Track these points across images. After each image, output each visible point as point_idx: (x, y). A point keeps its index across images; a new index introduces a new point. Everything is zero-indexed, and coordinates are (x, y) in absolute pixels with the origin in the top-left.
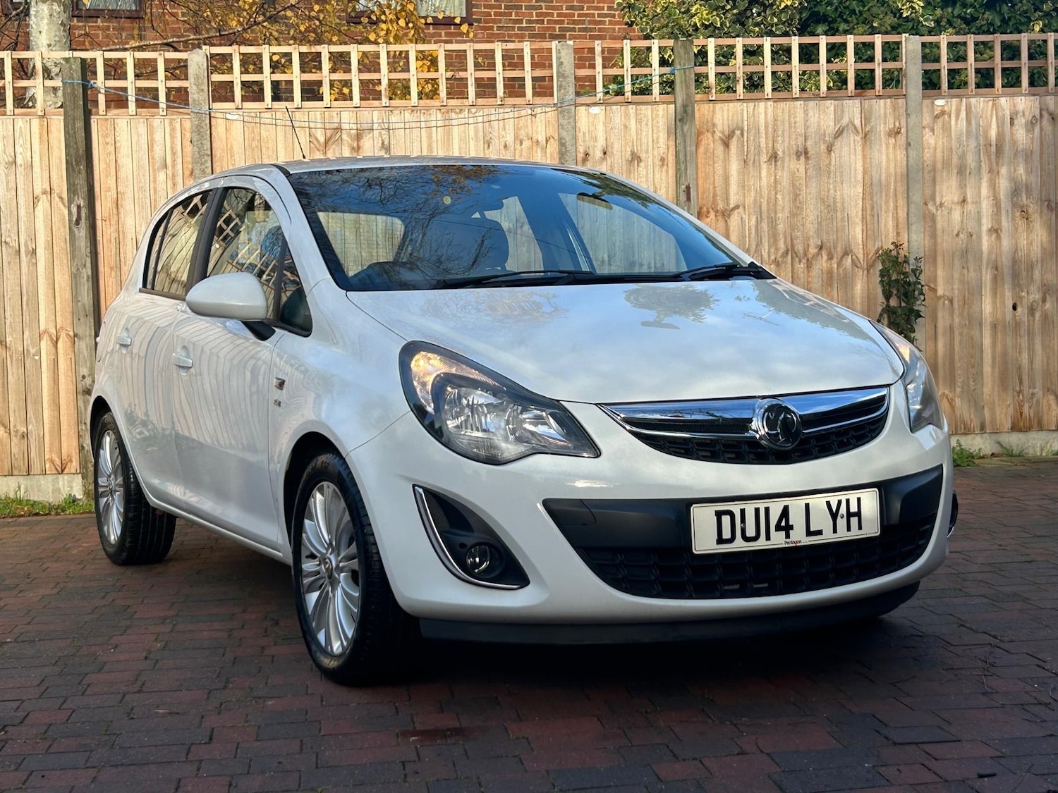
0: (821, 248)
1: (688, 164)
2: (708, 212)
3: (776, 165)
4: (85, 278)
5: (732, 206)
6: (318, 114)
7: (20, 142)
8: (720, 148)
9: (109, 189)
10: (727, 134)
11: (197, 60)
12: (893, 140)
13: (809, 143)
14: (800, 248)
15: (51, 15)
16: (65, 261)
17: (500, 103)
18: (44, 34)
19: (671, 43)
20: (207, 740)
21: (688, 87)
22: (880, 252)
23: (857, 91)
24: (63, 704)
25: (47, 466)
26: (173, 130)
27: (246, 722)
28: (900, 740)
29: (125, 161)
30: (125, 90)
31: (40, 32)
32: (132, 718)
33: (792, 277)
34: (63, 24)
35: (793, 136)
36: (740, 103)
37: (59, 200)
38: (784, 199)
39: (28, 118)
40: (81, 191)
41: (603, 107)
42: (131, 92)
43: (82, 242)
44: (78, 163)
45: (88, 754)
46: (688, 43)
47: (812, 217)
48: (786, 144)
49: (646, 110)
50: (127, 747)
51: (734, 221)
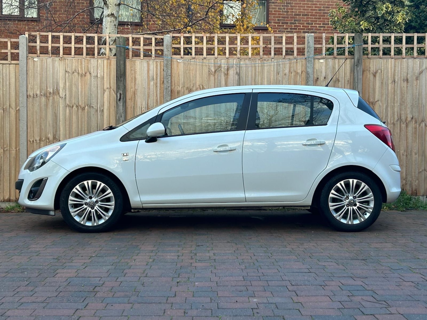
0: (412, 118)
1: (359, 83)
3: (394, 85)
5: (376, 100)
6: (212, 60)
7: (99, 68)
8: (372, 77)
9: (132, 88)
10: (375, 71)
11: (167, 38)
13: (409, 76)
14: (403, 118)
15: (111, 22)
16: (114, 115)
17: (283, 57)
18: (108, 29)
19: (353, 35)
20: (174, 296)
21: (360, 53)
24: (117, 279)
26: (157, 65)
27: (188, 290)
29: (138, 77)
30: (139, 49)
32: (144, 286)
33: (400, 130)
34: (115, 25)
35: (402, 73)
36: (381, 59)
37: (113, 91)
38: (398, 98)
39: (102, 59)
40: (122, 88)
41: (325, 60)
42: (142, 51)
43: (121, 108)
44: (121, 77)
45: (129, 298)
46: (361, 35)
47: (409, 106)
48: (399, 76)
49: (342, 61)
50: (143, 297)
51: (377, 107)
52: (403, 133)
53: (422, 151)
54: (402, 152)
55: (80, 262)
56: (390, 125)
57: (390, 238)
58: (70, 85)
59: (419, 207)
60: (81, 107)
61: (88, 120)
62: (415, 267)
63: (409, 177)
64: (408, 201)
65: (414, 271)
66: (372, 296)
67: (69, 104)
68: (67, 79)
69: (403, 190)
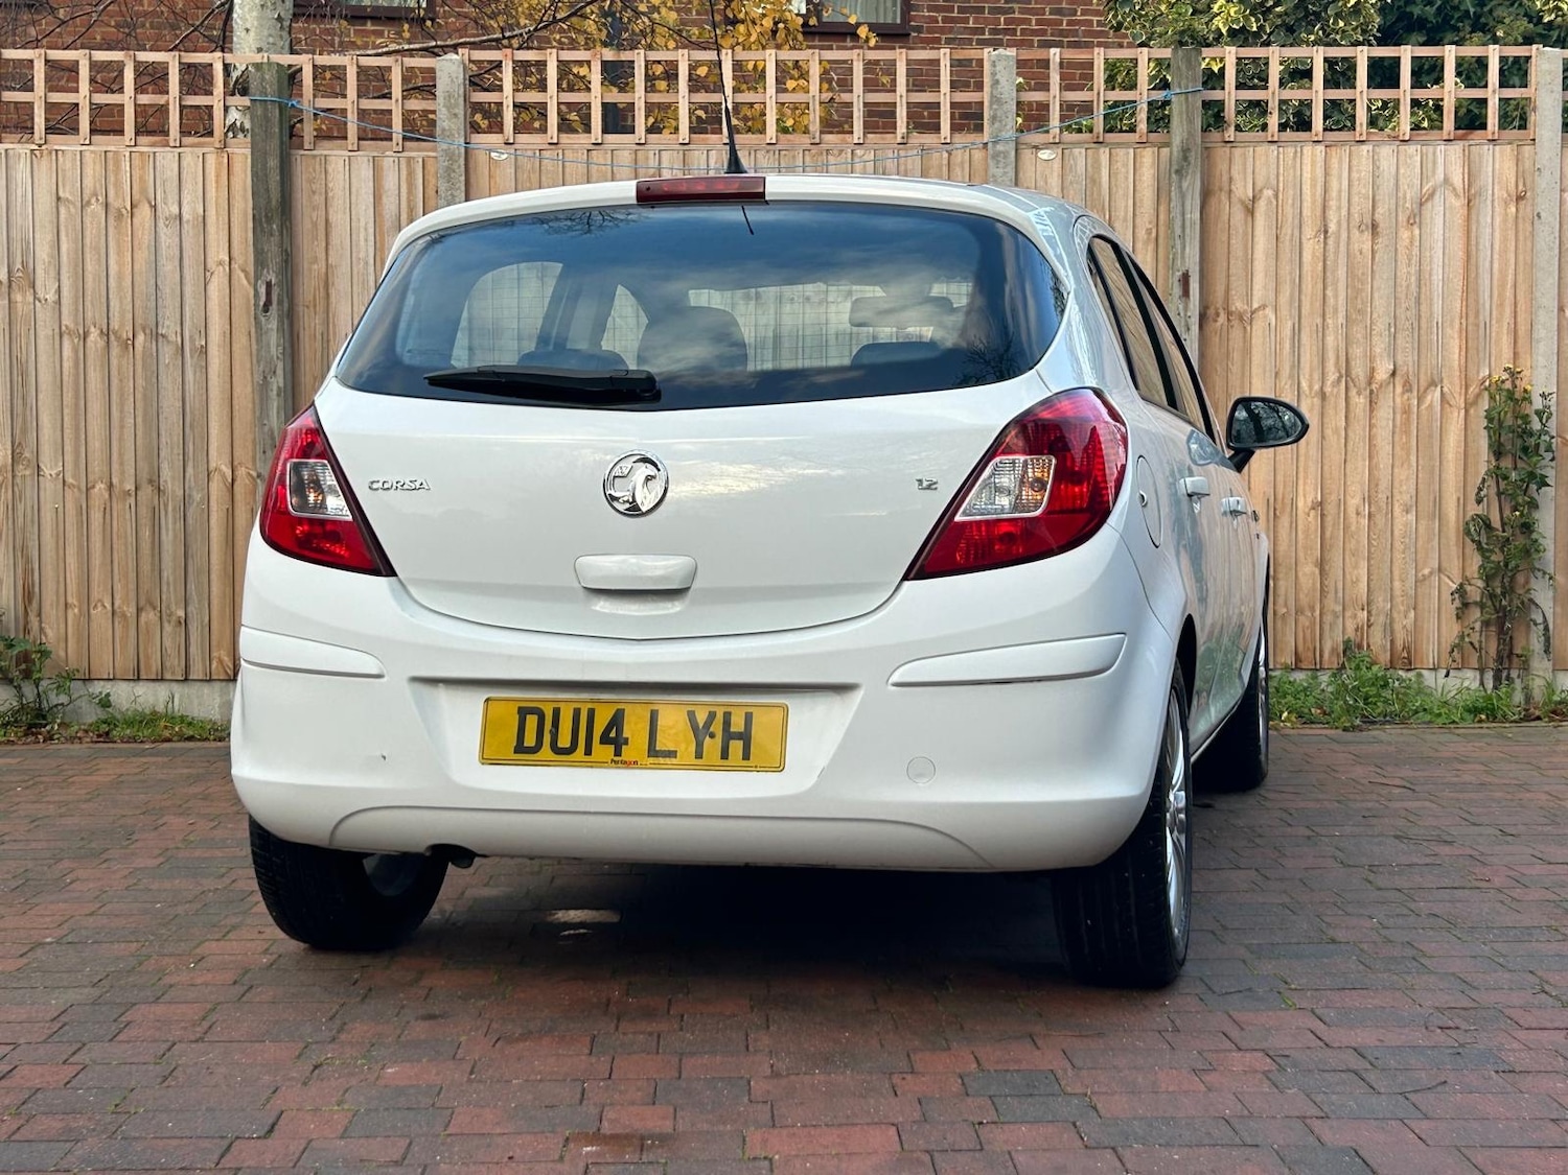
0: (1394, 374)
1: (1188, 239)
2: (1218, 315)
3: (1325, 243)
4: (275, 392)
5: (1255, 306)
6: (626, 153)
7: (187, 187)
8: (1238, 215)
9: (315, 260)
10: (1251, 195)
11: (450, 69)
12: (1513, 209)
13: (1380, 210)
14: (1359, 371)
15: (262, 6)
16: (248, 365)
17: (899, 140)
18: (252, 33)
19: (1167, 53)
20: (264, 1132)
21: (1190, 121)
22: (1487, 383)
23: (1460, 132)
24: (73, 1055)
25: (214, 665)
26: (411, 174)
27: (340, 1103)
29: (338, 218)
30: (344, 111)
31: (247, 30)
33: (1346, 417)
34: (280, 19)
35: (1355, 199)
36: (1274, 147)
37: (242, 275)
38: (1338, 297)
39: (199, 151)
40: (274, 261)
41: (1060, 151)
42: (352, 117)
43: (273, 338)
44: (269, 220)
45: (69, 1145)
46: (1193, 53)
47: (1380, 326)
48: (1344, 212)
49: (1125, 156)
50: (135, 1138)
51: (1258, 328)
52: (1359, 431)
53: (1432, 498)
54: (1354, 502)
56: (1309, 401)
57: (1258, 847)
58: (77, 250)
59: (1416, 712)
60: (118, 338)
61: (145, 389)
62: (1303, 983)
63: (1380, 599)
64: (1373, 691)
65: (1295, 998)
66: (1074, 1124)
67: (72, 326)
68: (62, 228)
69: (1360, 647)
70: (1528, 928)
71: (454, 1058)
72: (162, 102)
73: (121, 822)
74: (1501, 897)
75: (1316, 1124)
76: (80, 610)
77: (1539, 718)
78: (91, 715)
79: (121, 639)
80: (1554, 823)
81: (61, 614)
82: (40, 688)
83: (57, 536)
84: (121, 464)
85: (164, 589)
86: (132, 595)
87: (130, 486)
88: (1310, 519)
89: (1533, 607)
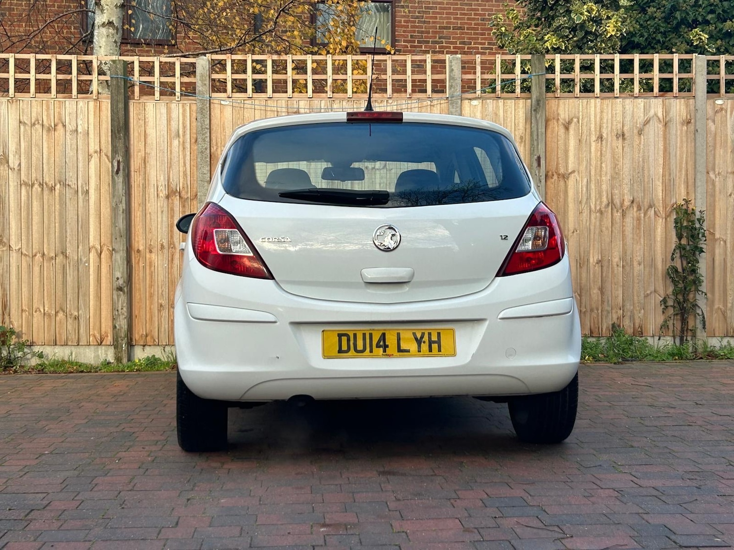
0: (633, 202)
1: (540, 141)
2: (553, 175)
3: (601, 144)
4: (121, 211)
5: (570, 171)
6: (283, 102)
7: (80, 117)
8: (562, 130)
9: (139, 151)
10: (567, 120)
11: (202, 63)
12: (686, 128)
13: (625, 128)
14: (617, 201)
15: (107, 36)
16: (108, 199)
17: (408, 96)
18: (102, 48)
19: (529, 57)
20: (174, 525)
21: (540, 88)
22: (675, 206)
23: (661, 93)
24: (76, 496)
25: (91, 339)
26: (184, 111)
27: (204, 513)
28: (685, 544)
29: (151, 131)
30: (153, 83)
31: (100, 47)
32: (123, 508)
33: (612, 222)
34: (115, 42)
35: (614, 123)
36: (577, 100)
37: (105, 157)
38: (607, 167)
39: (86, 101)
40: (121, 151)
41: (481, 101)
42: (157, 85)
43: (120, 186)
44: (119, 132)
45: (87, 531)
46: (542, 57)
47: (626, 181)
48: (609, 129)
49: (511, 103)
50: (116, 528)
51: (571, 182)
52: (617, 226)
53: (651, 258)
54: (616, 260)
55: (18, 464)
56: (595, 214)
57: (587, 410)
58: (29, 146)
59: (647, 356)
60: (47, 186)
61: (60, 210)
62: (623, 463)
63: (628, 304)
64: (626, 346)
65: (621, 469)
66: (537, 517)
67: (26, 180)
68: (22, 136)
69: (619, 326)
70: (717, 441)
71: (250, 495)
72: (69, 78)
73: (62, 405)
74: (701, 429)
75: (645, 516)
76: (29, 313)
77: (701, 358)
78: (34, 362)
79: (48, 326)
80: (719, 400)
81: (20, 314)
82: (10, 349)
83: (18, 279)
84: (49, 245)
85: (68, 302)
86: (53, 306)
87: (53, 255)
88: (596, 268)
89: (697, 308)
